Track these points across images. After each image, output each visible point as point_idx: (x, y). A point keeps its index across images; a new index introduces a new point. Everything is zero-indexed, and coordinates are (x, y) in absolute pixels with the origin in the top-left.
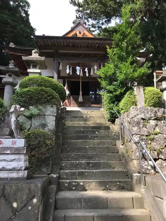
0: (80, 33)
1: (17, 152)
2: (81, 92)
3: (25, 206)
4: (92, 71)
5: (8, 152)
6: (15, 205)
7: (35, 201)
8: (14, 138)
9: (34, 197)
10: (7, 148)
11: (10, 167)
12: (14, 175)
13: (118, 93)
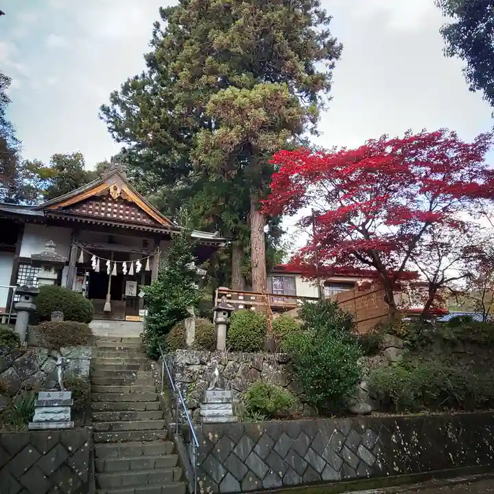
0: (115, 189)
1: (64, 404)
2: (109, 296)
3: (78, 450)
4: (132, 267)
5: (57, 405)
6: (70, 448)
7: (86, 445)
8: (60, 390)
9: (85, 442)
10: (55, 401)
11: (58, 419)
12: (62, 425)
13: (166, 324)
